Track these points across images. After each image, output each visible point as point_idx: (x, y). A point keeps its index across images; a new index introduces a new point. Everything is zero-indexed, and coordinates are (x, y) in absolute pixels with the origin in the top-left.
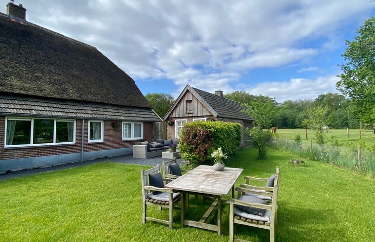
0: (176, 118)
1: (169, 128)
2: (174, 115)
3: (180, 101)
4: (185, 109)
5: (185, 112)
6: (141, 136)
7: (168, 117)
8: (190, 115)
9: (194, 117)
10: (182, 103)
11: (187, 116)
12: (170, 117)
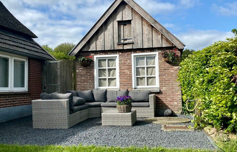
0: (96, 52)
1: (80, 70)
2: (92, 48)
3: (106, 23)
4: (116, 36)
5: (116, 41)
6: (23, 86)
7: (81, 51)
8: (126, 47)
9: (135, 50)
10: (110, 27)
11: (120, 48)
12: (85, 50)
